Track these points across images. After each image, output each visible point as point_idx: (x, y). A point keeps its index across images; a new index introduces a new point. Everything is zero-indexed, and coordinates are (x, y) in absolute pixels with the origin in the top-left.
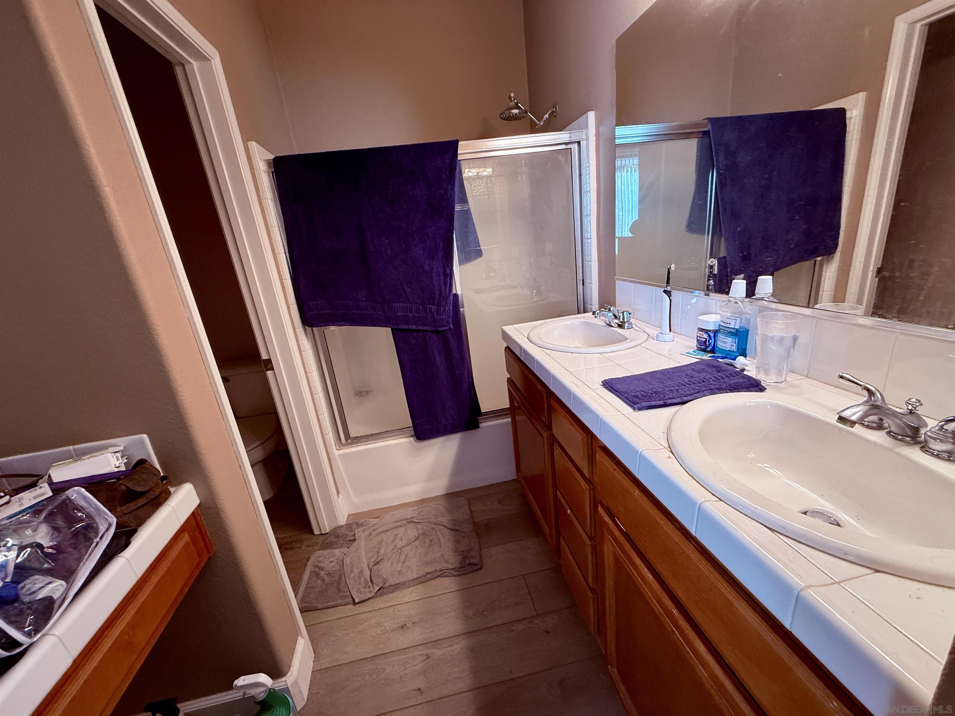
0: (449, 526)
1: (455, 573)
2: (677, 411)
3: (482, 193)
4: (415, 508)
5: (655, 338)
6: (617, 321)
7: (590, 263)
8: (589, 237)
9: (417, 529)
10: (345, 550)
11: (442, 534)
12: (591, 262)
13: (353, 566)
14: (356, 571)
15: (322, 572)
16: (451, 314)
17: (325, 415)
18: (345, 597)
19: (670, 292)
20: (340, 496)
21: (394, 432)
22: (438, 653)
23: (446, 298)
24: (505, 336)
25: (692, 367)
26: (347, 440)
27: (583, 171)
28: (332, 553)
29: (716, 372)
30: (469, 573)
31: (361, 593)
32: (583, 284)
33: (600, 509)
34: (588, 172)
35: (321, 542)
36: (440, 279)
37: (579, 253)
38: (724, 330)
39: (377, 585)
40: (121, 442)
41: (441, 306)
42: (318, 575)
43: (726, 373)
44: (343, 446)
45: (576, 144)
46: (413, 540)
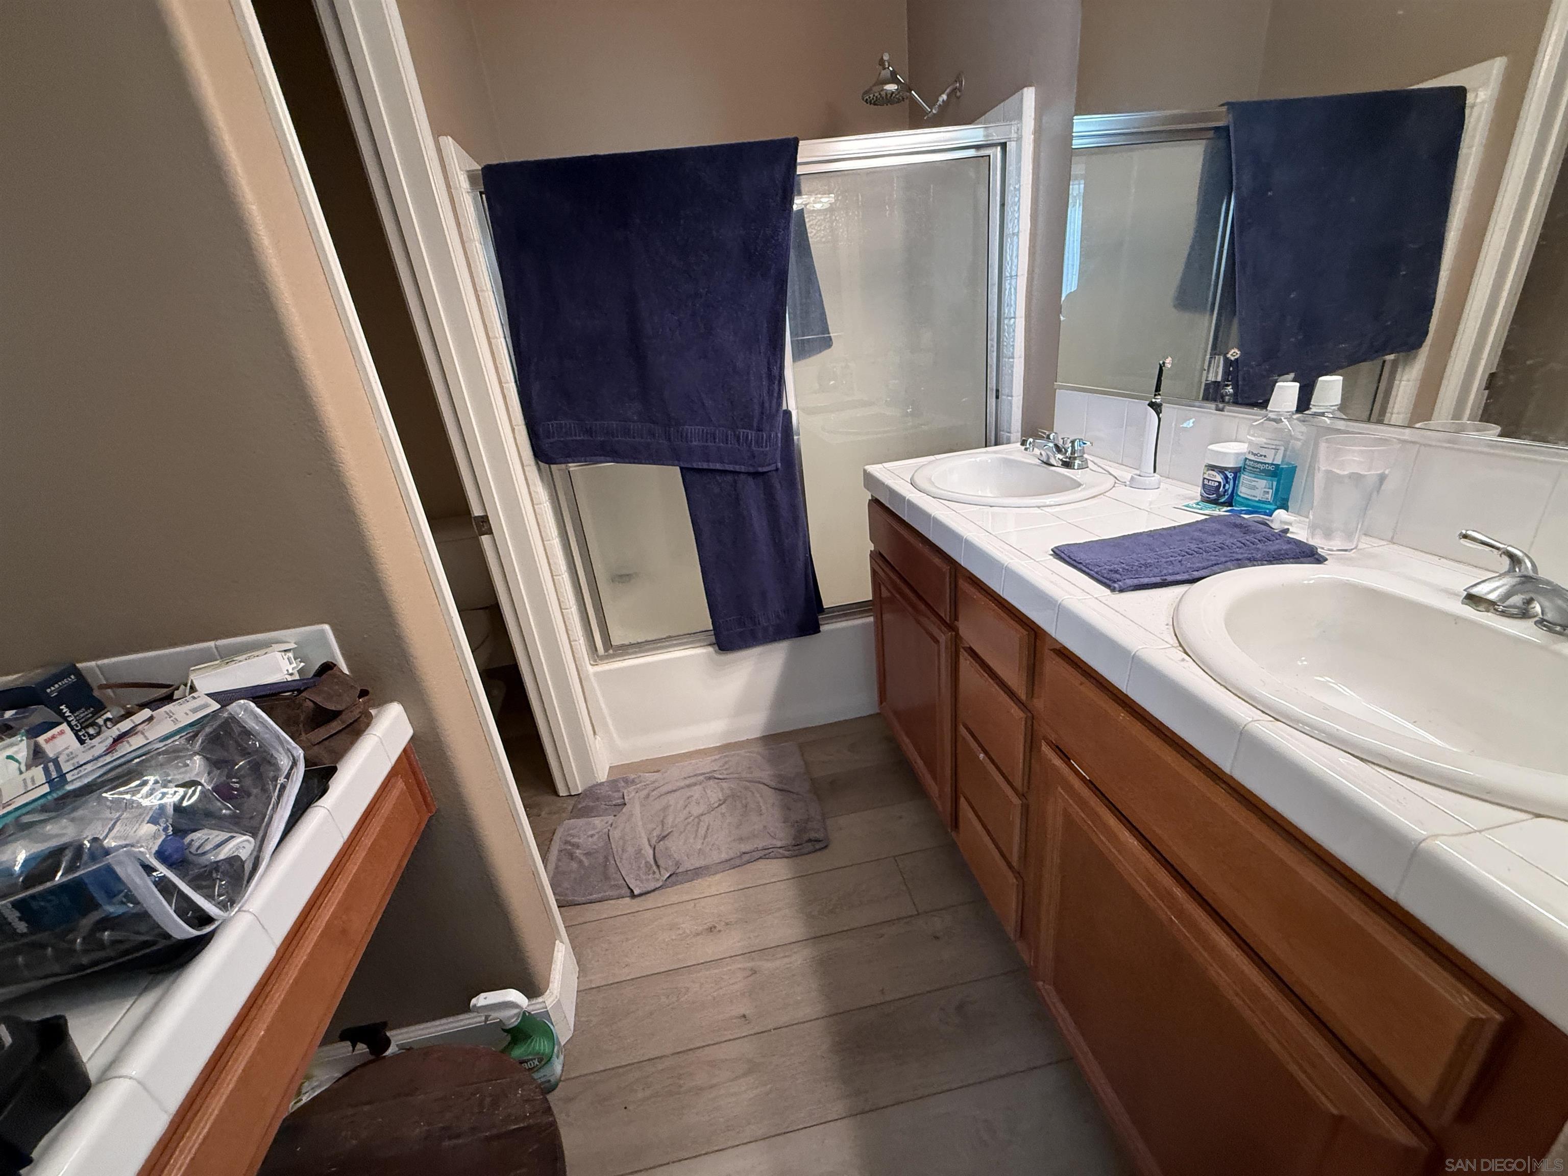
0: (773, 784)
1: (787, 853)
2: (1186, 592)
3: (823, 237)
4: (717, 757)
5: (1128, 483)
6: (1060, 456)
7: (1011, 360)
8: (1012, 315)
9: (722, 789)
10: (610, 819)
11: (761, 796)
12: (1013, 358)
13: (624, 843)
14: (631, 850)
15: (578, 851)
16: (780, 445)
17: (573, 609)
18: (618, 887)
19: (1160, 405)
20: (597, 737)
21: (682, 639)
22: (767, 966)
23: (772, 417)
24: (870, 481)
25: (1200, 526)
26: (606, 650)
27: (1009, 199)
28: (588, 824)
29: (1242, 535)
30: (809, 853)
31: (642, 881)
32: (997, 397)
33: (1045, 748)
34: (1017, 199)
35: (570, 808)
36: (762, 385)
37: (993, 343)
38: (1253, 467)
39: (666, 869)
40: (291, 636)
41: (762, 431)
42: (571, 856)
43: (1259, 536)
44: (601, 660)
45: (999, 148)
46: (716, 805)
